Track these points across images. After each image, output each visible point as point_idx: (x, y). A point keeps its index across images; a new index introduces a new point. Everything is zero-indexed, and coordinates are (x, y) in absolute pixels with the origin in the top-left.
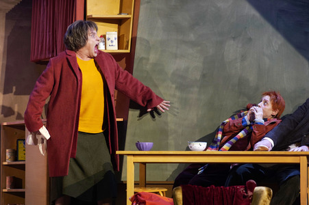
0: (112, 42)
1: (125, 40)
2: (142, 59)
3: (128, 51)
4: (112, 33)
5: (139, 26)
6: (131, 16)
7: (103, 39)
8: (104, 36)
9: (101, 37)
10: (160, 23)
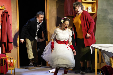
0: (90, 10)
1: (94, 9)
2: (99, 15)
3: (95, 13)
4: (90, 7)
5: (98, 5)
6: (96, 1)
7: (87, 9)
8: (87, 8)
9: (86, 8)
10: (105, 3)
